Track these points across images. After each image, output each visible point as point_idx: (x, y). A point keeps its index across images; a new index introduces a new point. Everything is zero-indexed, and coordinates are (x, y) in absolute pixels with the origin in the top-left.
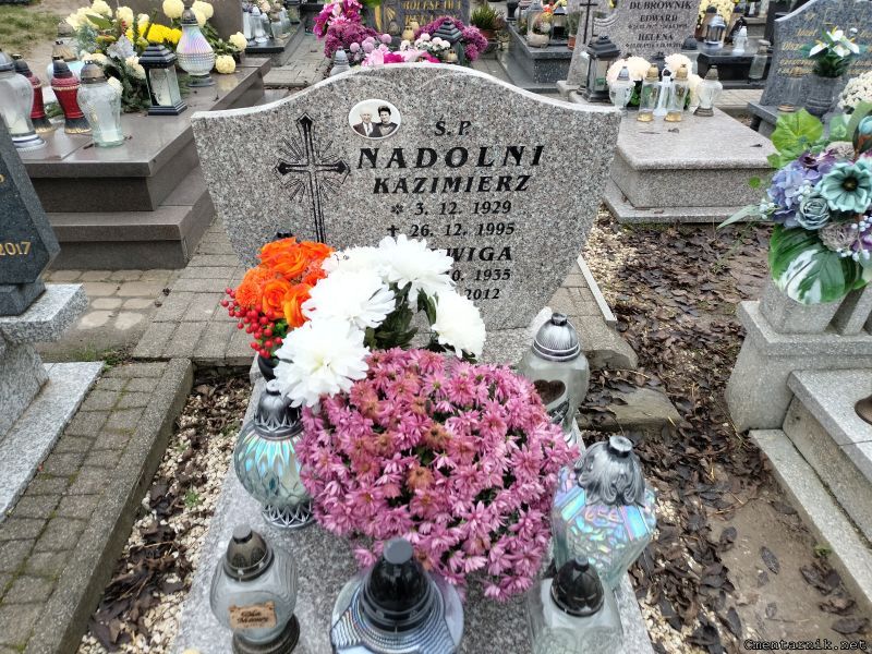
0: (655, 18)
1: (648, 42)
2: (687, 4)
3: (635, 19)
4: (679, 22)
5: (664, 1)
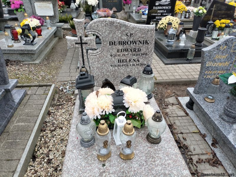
1: (124, 64)
2: (146, 42)
3: (114, 52)
4: (142, 52)
5: (131, 40)
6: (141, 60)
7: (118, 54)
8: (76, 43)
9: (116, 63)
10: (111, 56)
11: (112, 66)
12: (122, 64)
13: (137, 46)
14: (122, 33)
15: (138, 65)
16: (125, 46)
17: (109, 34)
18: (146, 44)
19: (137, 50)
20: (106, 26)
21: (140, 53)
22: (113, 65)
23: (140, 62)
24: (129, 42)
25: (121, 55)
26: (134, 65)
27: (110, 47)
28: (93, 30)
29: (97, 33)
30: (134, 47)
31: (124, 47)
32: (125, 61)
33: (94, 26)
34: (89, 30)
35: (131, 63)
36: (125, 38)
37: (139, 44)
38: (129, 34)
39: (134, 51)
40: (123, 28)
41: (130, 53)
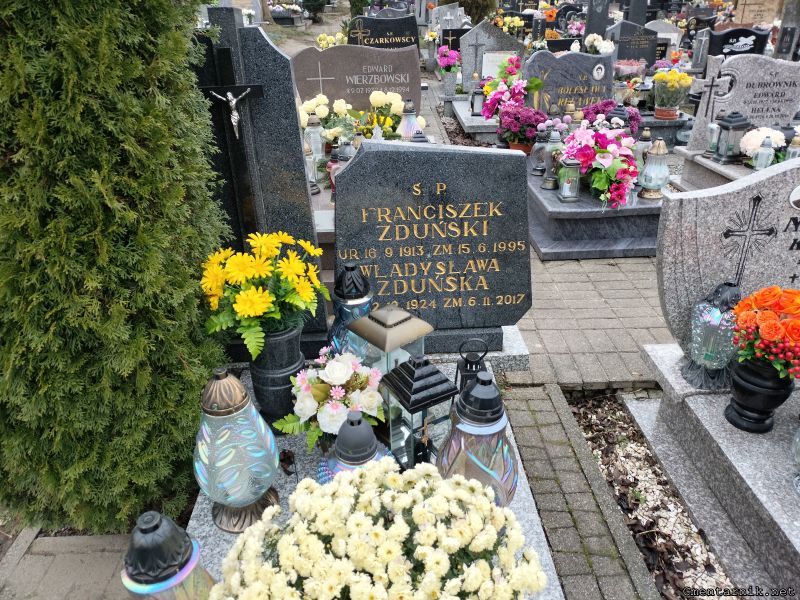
0: (766, 95)
1: (760, 114)
2: (795, 83)
3: (749, 97)
4: (786, 97)
5: (775, 81)
6: (782, 110)
8: (706, 86)
10: (745, 102)
13: (781, 89)
14: (765, 72)
16: (765, 90)
18: (793, 86)
19: (780, 95)
21: (783, 99)
24: (772, 84)
25: (758, 102)
27: (746, 90)
29: (735, 72)
30: (776, 90)
35: (769, 114)
36: (768, 78)
37: (784, 86)
39: (776, 96)
40: (768, 66)
41: (771, 98)
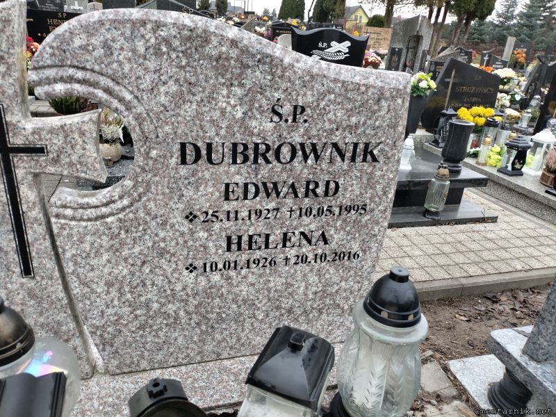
0: (271, 189)
1: (258, 254)
2: (367, 151)
4: (345, 198)
5: (297, 139)
7: (227, 206)
9: (217, 252)
10: (191, 217)
11: (191, 268)
12: (244, 257)
13: (322, 171)
14: (249, 100)
15: (323, 257)
16: (264, 171)
17: (179, 99)
18: (364, 160)
19: (320, 191)
20: (158, 53)
21: (334, 202)
22: (199, 263)
23: (333, 245)
24: (286, 151)
25: (244, 214)
26: (303, 259)
27: (183, 171)
28: (80, 75)
29: (108, 91)
30: (306, 174)
31: (256, 172)
32: (261, 240)
33: (84, 48)
34: (51, 73)
35: (292, 253)
36: (264, 126)
37: (331, 161)
38: (287, 109)
39: (307, 195)
40: (257, 76)
41: (289, 201)
